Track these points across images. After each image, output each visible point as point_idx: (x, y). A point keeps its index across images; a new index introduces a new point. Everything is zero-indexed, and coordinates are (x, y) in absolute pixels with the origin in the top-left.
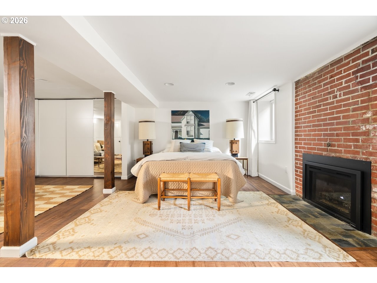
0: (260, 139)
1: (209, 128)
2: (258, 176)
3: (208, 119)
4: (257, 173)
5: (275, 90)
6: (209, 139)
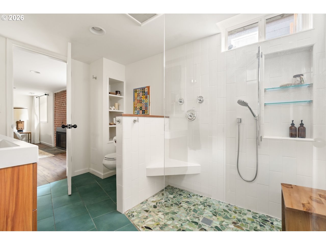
0: (41, 121)
2: (40, 143)
4: (39, 141)
5: (46, 94)
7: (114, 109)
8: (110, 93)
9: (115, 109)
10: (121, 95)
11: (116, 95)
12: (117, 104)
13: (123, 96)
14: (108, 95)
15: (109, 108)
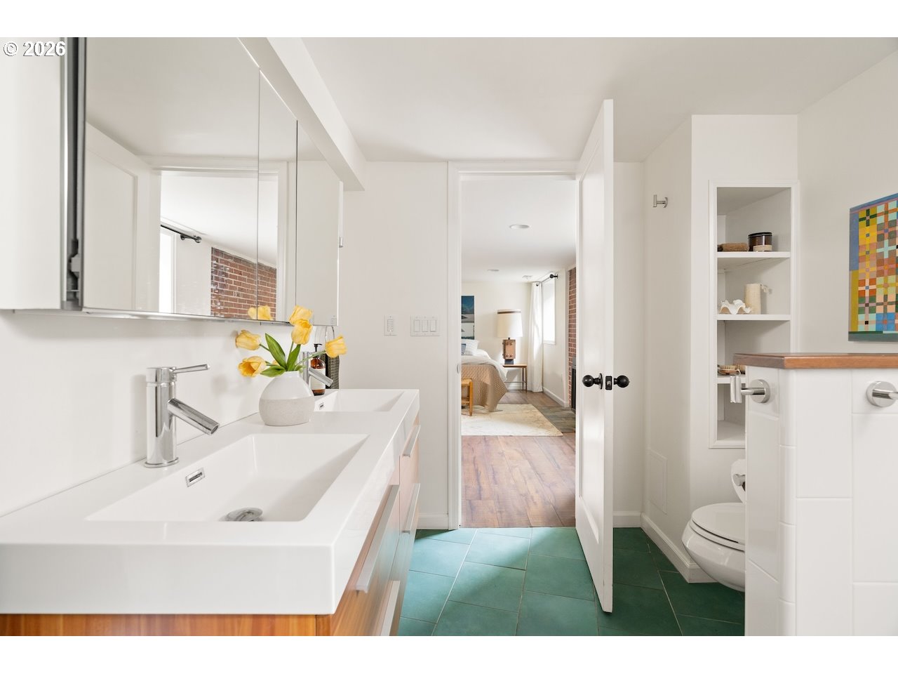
0: (545, 339)
1: (473, 322)
2: (542, 392)
3: (471, 308)
4: (541, 387)
5: (552, 276)
6: (473, 338)
7: (741, 311)
8: (720, 249)
9: (748, 310)
10: (775, 249)
11: (751, 250)
12: (753, 290)
13: (789, 250)
14: (714, 256)
15: (719, 306)
